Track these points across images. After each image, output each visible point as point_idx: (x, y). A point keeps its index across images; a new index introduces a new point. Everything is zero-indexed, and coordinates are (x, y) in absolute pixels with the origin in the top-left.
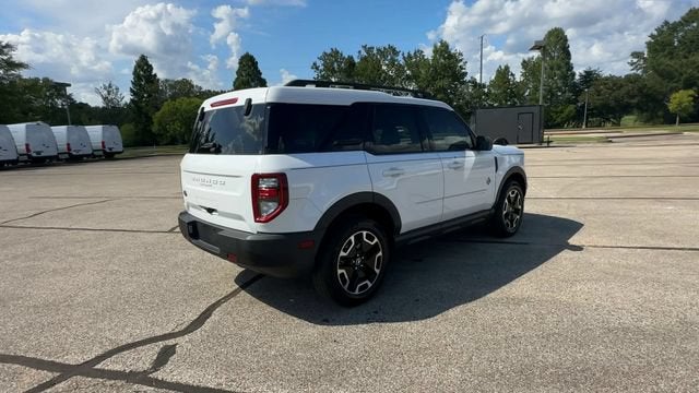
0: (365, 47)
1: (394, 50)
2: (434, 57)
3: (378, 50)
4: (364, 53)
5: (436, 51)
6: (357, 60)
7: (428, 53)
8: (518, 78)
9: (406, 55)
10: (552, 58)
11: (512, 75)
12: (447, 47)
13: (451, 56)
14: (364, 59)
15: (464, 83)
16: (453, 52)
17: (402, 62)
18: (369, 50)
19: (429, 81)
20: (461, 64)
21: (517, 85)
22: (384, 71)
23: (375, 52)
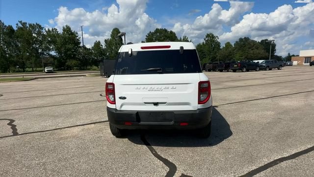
0: (21, 22)
1: (40, 26)
2: (63, 33)
3: (30, 25)
4: (20, 25)
5: (64, 30)
6: (15, 28)
7: (60, 31)
8: (104, 47)
9: (47, 30)
10: (116, 40)
11: (102, 45)
12: (70, 29)
13: (72, 34)
14: (20, 29)
15: (80, 47)
16: (73, 31)
17: (45, 33)
18: (24, 24)
19: (62, 45)
20: (77, 38)
21: (104, 50)
22: (35, 37)
23: (28, 25)
